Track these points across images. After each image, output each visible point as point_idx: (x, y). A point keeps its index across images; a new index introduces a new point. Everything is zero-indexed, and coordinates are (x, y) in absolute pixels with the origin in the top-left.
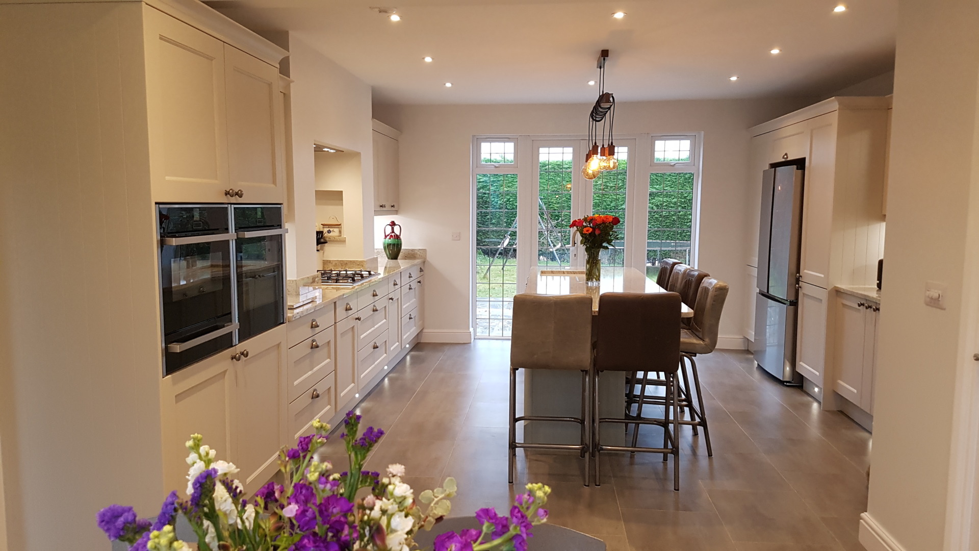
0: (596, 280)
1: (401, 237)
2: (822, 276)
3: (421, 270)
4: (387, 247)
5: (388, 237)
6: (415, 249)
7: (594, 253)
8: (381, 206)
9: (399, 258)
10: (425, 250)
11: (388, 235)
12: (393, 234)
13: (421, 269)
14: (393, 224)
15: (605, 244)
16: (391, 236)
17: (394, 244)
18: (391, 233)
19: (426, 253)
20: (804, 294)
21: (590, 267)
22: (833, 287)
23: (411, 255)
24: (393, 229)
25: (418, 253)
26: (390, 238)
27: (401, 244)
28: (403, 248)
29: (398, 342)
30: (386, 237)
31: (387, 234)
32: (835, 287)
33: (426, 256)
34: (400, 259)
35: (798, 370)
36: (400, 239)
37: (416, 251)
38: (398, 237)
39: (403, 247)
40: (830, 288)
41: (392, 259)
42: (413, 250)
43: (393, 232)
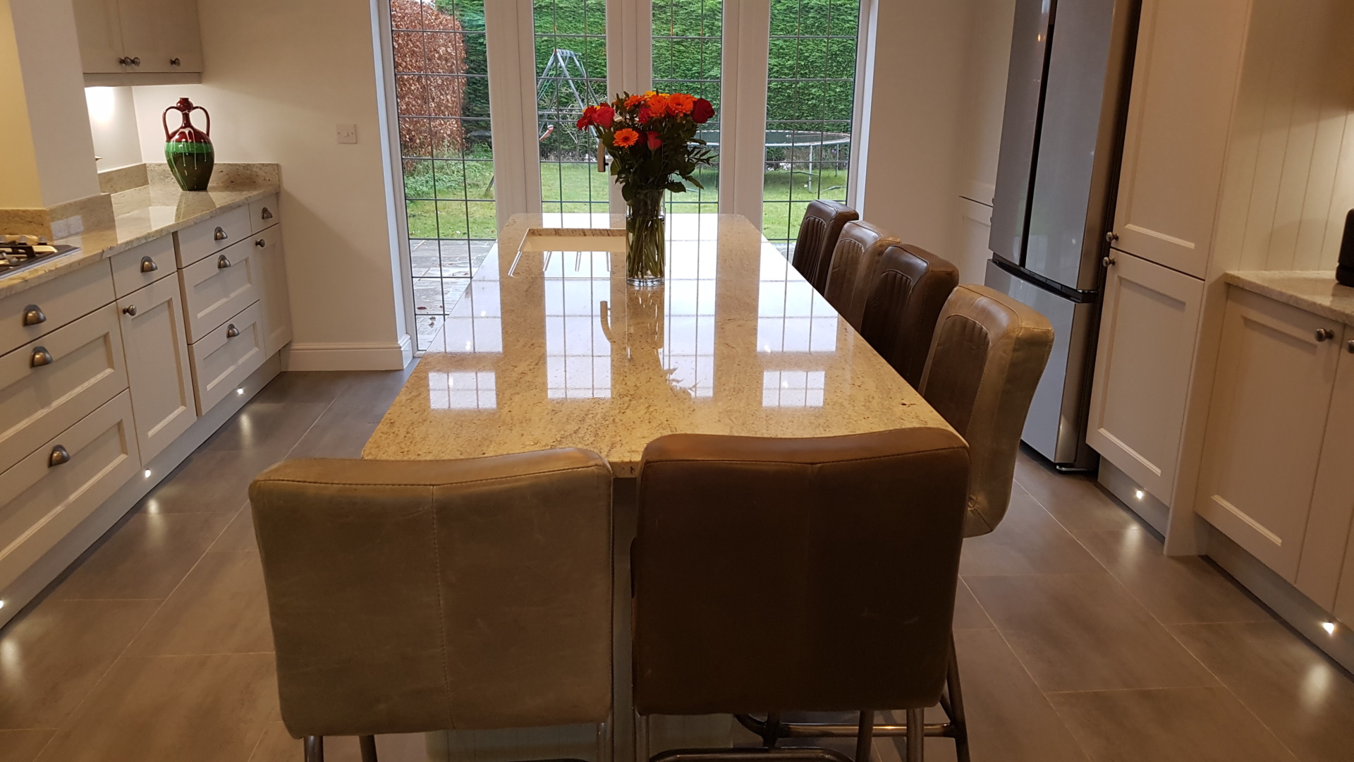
0: (654, 274)
1: (211, 138)
2: (1191, 245)
3: (266, 214)
4: (176, 160)
5: (177, 137)
6: (254, 165)
7: (646, 203)
8: (122, 62)
9: (210, 185)
10: (277, 167)
11: (174, 133)
12: (187, 131)
13: (265, 210)
14: (185, 106)
15: (675, 177)
16: (184, 133)
17: (191, 155)
18: (182, 128)
19: (279, 174)
20: (1121, 279)
21: (638, 239)
22: (1220, 274)
23: (241, 178)
24: (186, 117)
25: (261, 173)
26: (179, 141)
27: (210, 156)
28: (215, 162)
29: (184, 404)
30: (169, 137)
31: (170, 132)
32: (1226, 275)
33: (280, 180)
34: (214, 189)
35: (1092, 441)
36: (208, 142)
37: (254, 169)
38: (200, 138)
39: (217, 160)
40: (1213, 277)
41: (191, 189)
42: (247, 166)
43: (187, 123)
